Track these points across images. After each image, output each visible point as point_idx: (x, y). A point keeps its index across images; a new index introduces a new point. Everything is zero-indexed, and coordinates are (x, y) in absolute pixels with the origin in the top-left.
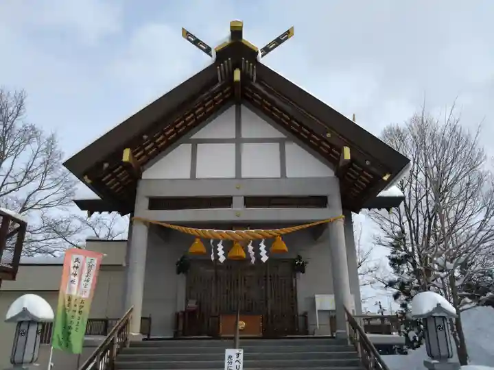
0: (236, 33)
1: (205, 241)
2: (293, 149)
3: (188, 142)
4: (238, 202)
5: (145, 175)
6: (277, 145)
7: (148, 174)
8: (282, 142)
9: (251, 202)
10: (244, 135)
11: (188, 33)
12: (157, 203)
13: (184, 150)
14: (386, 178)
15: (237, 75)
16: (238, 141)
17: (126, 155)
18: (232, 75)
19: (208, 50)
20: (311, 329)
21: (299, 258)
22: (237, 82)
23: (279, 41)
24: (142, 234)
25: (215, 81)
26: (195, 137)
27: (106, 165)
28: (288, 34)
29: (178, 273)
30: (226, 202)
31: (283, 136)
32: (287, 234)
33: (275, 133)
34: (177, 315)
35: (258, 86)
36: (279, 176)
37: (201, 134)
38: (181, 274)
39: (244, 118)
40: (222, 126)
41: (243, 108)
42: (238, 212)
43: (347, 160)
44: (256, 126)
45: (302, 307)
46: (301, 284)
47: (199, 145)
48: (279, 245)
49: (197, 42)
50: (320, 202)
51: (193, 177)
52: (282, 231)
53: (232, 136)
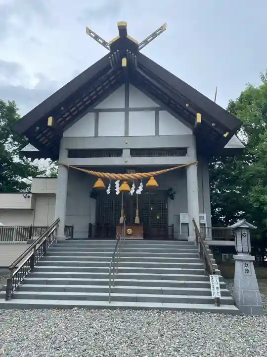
0: (123, 30)
1: (105, 180)
2: (164, 115)
3: (93, 111)
5: (65, 134)
6: (154, 112)
7: (67, 134)
8: (157, 111)
9: (135, 152)
10: (131, 106)
11: (90, 31)
13: (90, 117)
14: (225, 135)
15: (124, 62)
16: (127, 110)
17: (50, 122)
18: (121, 62)
19: (104, 44)
21: (171, 190)
22: (124, 67)
23: (154, 35)
24: (63, 175)
26: (98, 107)
27: (38, 128)
28: (162, 30)
29: (91, 197)
30: (118, 152)
31: (158, 106)
32: (159, 175)
33: (153, 104)
34: (90, 225)
35: (139, 70)
36: (154, 134)
37: (101, 105)
38: (93, 199)
40: (116, 100)
41: (131, 86)
42: (126, 159)
43: (199, 123)
44: (139, 99)
45: (171, 221)
46: (171, 206)
47: (101, 114)
48: (153, 182)
49: (96, 38)
50: (182, 152)
51: (96, 136)
52: (154, 173)
53: (123, 106)
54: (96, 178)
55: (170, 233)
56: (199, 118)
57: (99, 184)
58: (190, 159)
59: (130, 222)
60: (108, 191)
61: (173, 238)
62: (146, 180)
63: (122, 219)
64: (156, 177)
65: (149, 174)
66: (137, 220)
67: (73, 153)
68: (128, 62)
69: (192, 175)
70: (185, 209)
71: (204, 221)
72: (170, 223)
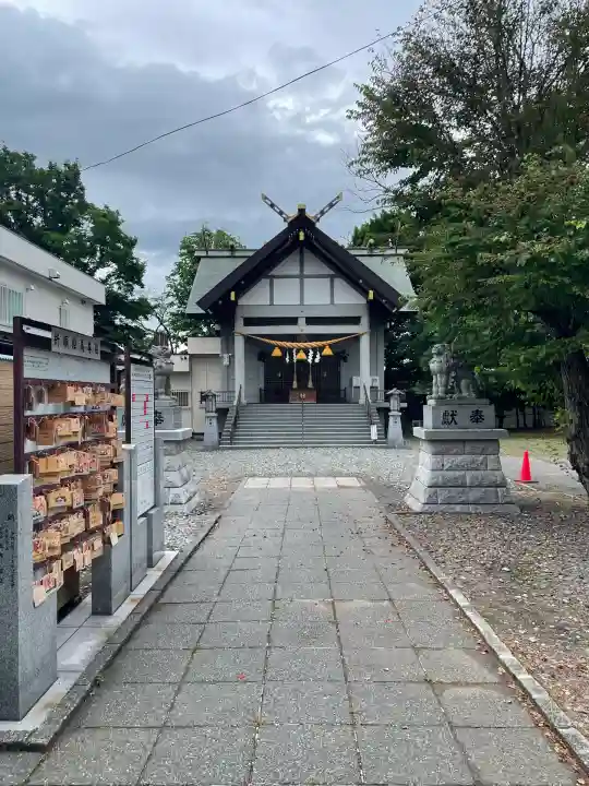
0: (302, 211)
1: (281, 348)
2: (340, 283)
3: (267, 277)
4: (302, 322)
5: (240, 302)
6: (329, 280)
7: (242, 302)
8: (332, 278)
9: (311, 321)
10: (306, 272)
11: (265, 197)
13: (265, 282)
14: (393, 311)
15: (302, 237)
16: (301, 277)
17: (233, 297)
18: (298, 236)
20: (348, 398)
21: (344, 352)
23: (331, 206)
24: (239, 343)
25: (287, 240)
26: (274, 272)
28: (338, 199)
29: (259, 359)
30: (293, 321)
31: (332, 272)
32: (334, 344)
33: (328, 271)
35: (315, 243)
36: (329, 303)
37: (275, 272)
38: (261, 362)
39: (305, 264)
40: (290, 266)
41: (305, 250)
42: (302, 328)
43: (371, 299)
44: (313, 266)
45: (344, 384)
46: (344, 368)
47: (275, 280)
48: (328, 351)
49: (272, 206)
50: (355, 321)
51: (272, 304)
52: (329, 342)
53: (297, 272)
54: (274, 347)
55: (342, 396)
56: (371, 296)
57: (277, 353)
58: (362, 328)
59: (303, 387)
60: (287, 360)
61: (344, 401)
62: (321, 349)
63: (295, 385)
64: (330, 346)
65: (324, 343)
66: (310, 385)
67: (249, 322)
68: (306, 235)
69: (365, 342)
70: (357, 372)
71: (377, 384)
72: (343, 387)
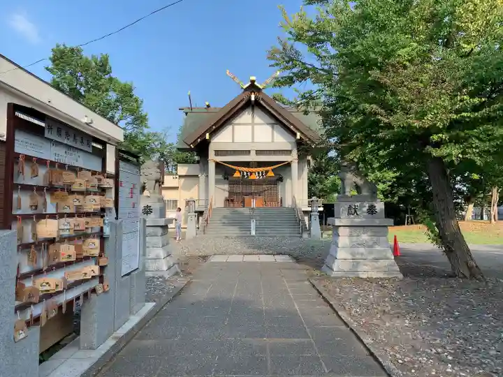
0: (253, 82)
1: (240, 172)
2: (277, 128)
3: (231, 124)
4: (253, 153)
6: (271, 127)
7: (214, 140)
9: (259, 153)
10: (256, 122)
12: (218, 153)
14: (313, 146)
16: (253, 124)
18: (250, 97)
20: (284, 204)
22: (253, 101)
24: (212, 166)
25: (243, 100)
27: (199, 140)
30: (248, 152)
31: (273, 122)
32: (275, 169)
33: (270, 120)
34: (226, 199)
35: (262, 102)
36: (271, 141)
37: (236, 121)
38: (226, 180)
39: (255, 116)
40: (246, 117)
41: (255, 107)
44: (261, 117)
45: (280, 195)
46: (281, 186)
47: (236, 127)
48: (271, 174)
50: (288, 152)
51: (233, 142)
52: (272, 167)
53: (250, 121)
55: (280, 203)
56: (298, 136)
57: (237, 175)
58: (293, 157)
64: (273, 170)
65: (269, 168)
68: (256, 97)
69: (295, 166)
